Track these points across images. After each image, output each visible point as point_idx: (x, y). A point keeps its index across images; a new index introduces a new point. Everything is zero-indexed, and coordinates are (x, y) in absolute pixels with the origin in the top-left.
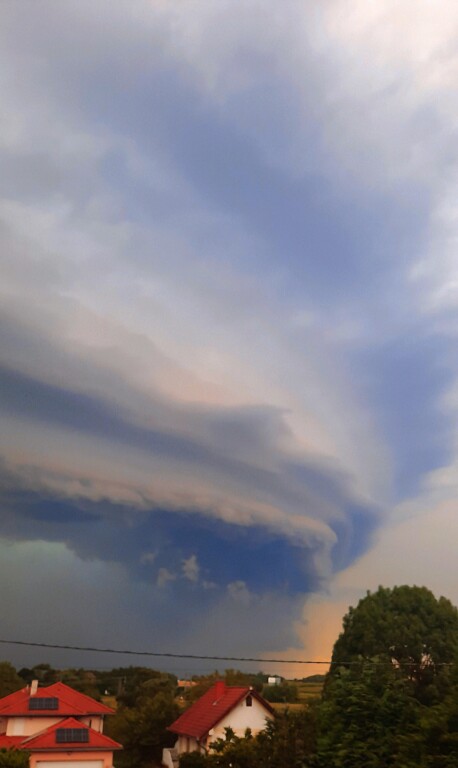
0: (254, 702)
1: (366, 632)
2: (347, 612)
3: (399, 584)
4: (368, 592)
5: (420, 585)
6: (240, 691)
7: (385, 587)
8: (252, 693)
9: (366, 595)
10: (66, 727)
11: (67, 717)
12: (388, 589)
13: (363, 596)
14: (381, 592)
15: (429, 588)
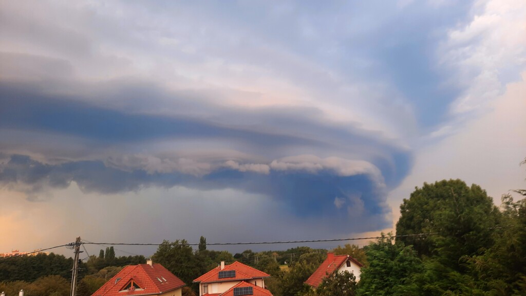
0: (352, 264)
1: (415, 214)
2: (403, 203)
3: (439, 180)
4: (416, 187)
5: (455, 179)
6: (342, 258)
7: (429, 183)
8: (350, 258)
9: (415, 190)
10: (239, 287)
11: (241, 281)
12: (432, 184)
13: (413, 190)
14: (427, 187)
15: (462, 180)
